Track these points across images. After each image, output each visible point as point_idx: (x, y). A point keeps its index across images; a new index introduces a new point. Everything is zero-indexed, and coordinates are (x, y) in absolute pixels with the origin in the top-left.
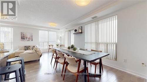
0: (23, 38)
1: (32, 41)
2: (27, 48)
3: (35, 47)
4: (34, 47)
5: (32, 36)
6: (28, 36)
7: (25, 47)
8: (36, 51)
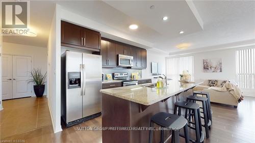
0: (206, 68)
1: (221, 71)
2: (212, 83)
3: (227, 83)
4: (225, 82)
5: (221, 64)
6: (214, 65)
7: (210, 81)
8: (228, 89)
